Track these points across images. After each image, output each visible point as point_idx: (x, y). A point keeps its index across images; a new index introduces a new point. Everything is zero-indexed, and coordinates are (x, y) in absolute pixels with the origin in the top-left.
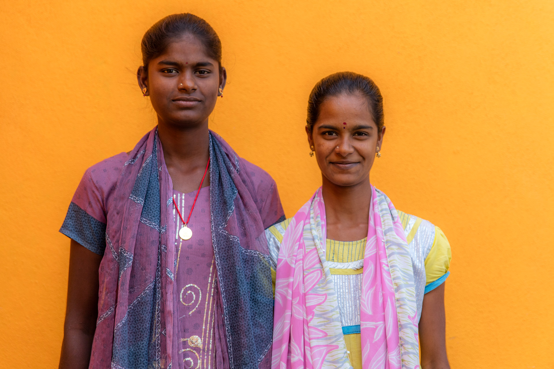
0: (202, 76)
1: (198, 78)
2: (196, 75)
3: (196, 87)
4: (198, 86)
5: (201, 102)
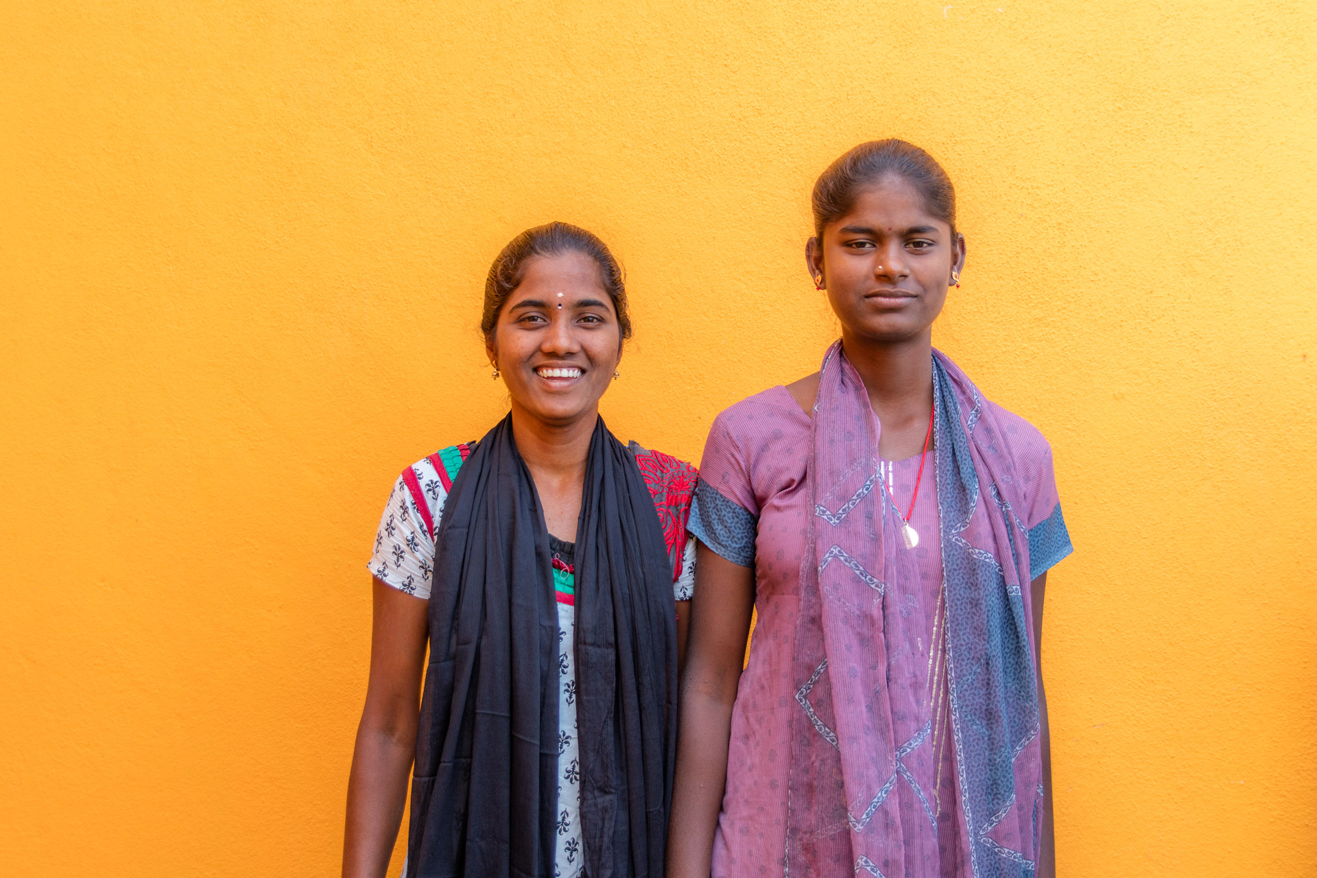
0: (918, 252)
1: (911, 255)
2: (908, 249)
3: (907, 271)
4: (912, 270)
5: (915, 299)
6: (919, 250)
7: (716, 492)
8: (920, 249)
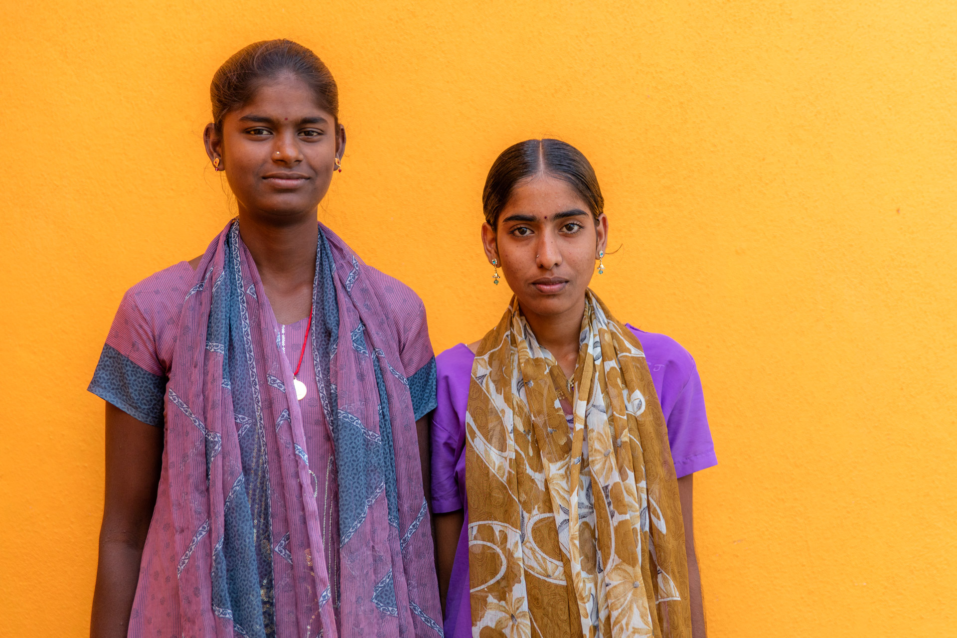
3: (301, 157)
5: (308, 180)
6: (310, 138)
7: (126, 359)
8: (312, 137)
